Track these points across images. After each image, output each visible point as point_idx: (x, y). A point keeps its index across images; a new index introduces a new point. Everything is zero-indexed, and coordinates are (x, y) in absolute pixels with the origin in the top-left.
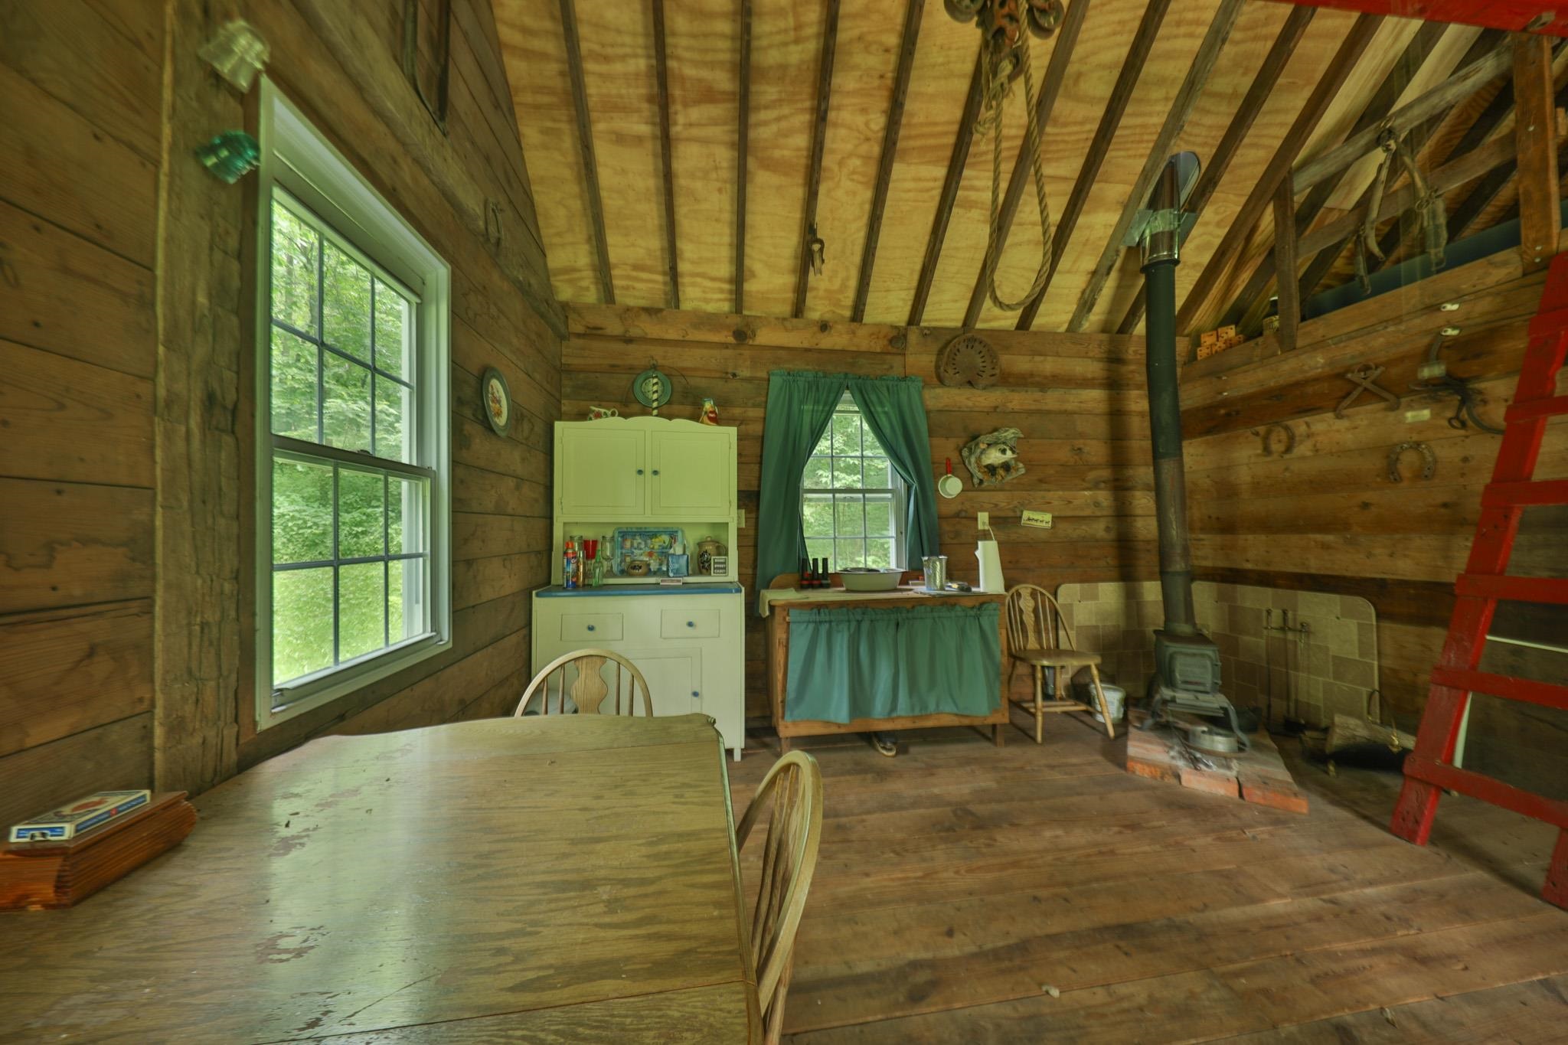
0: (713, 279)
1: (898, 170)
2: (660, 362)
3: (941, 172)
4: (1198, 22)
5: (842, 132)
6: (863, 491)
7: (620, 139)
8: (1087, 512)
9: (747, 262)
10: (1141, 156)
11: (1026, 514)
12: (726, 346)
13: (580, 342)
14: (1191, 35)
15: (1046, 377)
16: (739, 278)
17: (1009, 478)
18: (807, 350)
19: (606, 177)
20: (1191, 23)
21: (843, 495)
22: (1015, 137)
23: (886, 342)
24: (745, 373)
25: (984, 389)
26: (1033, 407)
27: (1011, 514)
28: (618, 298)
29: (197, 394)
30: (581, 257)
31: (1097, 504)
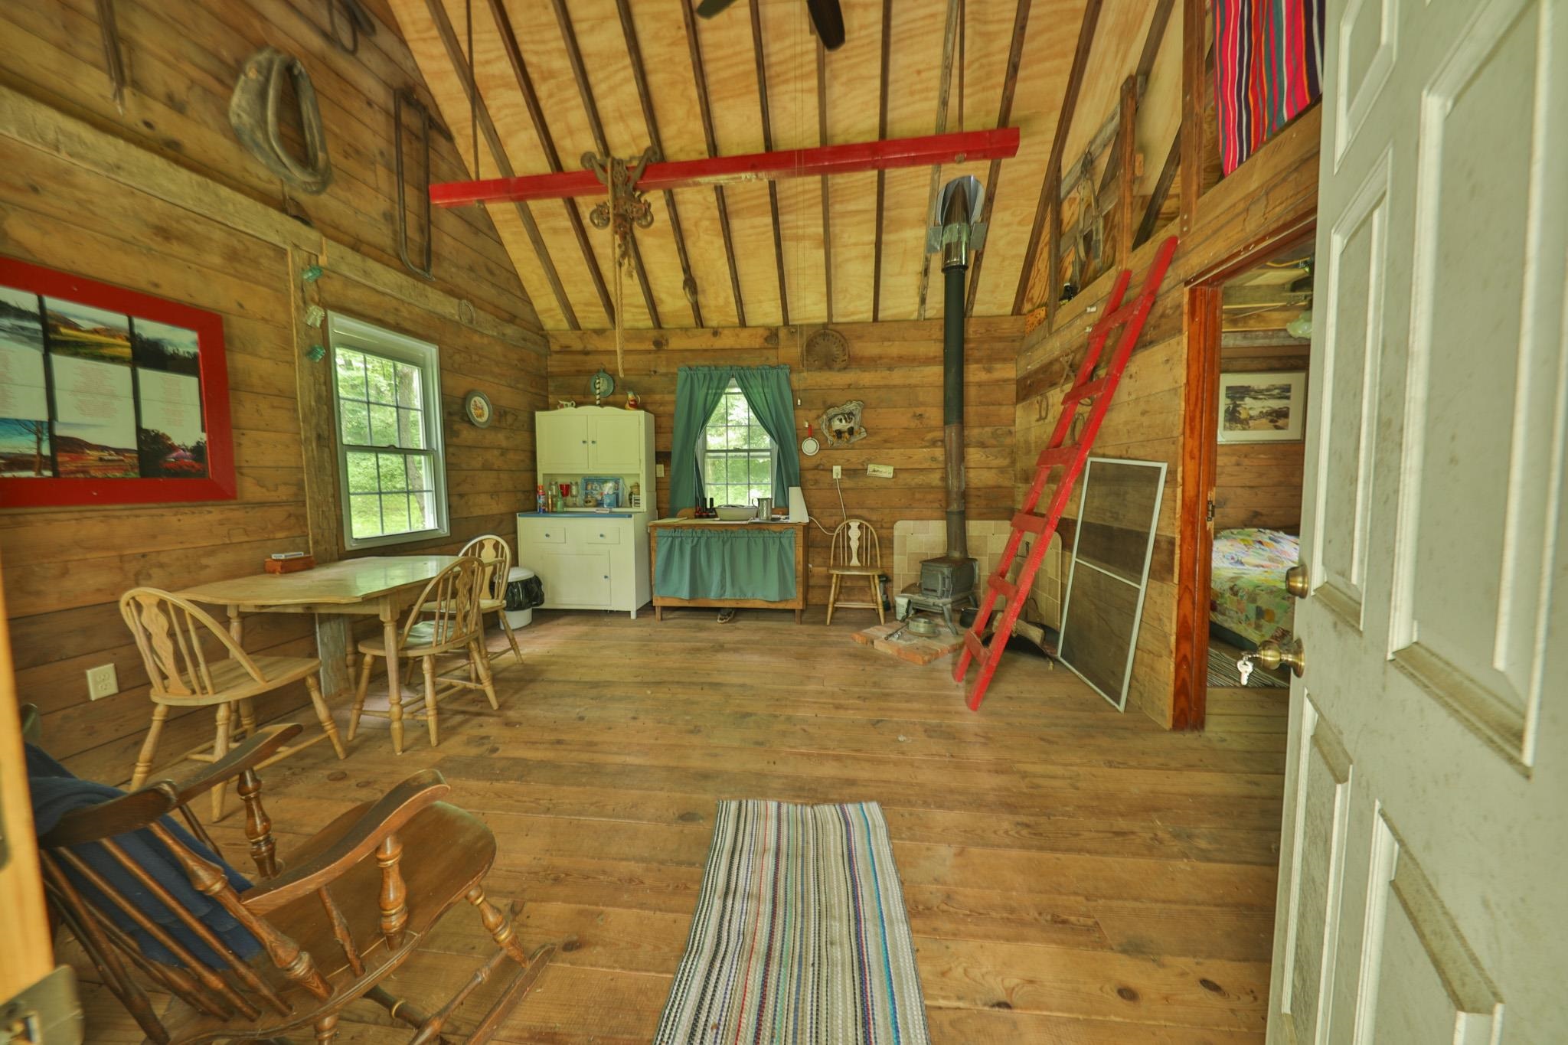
0: (637, 307)
1: (736, 224)
2: (608, 366)
3: (769, 220)
4: (927, 90)
5: (690, 206)
6: (749, 451)
7: (555, 231)
8: (925, 466)
9: (655, 293)
10: (924, 186)
11: (871, 467)
12: (649, 352)
13: (558, 357)
14: (926, 99)
15: (893, 358)
16: (652, 304)
17: (853, 440)
18: (706, 350)
19: (553, 254)
20: (922, 91)
21: (734, 454)
22: (814, 190)
23: (762, 340)
24: (662, 370)
25: (839, 370)
26: (882, 383)
27: (860, 467)
28: (582, 325)
29: (314, 435)
30: (553, 302)
31: (934, 459)
